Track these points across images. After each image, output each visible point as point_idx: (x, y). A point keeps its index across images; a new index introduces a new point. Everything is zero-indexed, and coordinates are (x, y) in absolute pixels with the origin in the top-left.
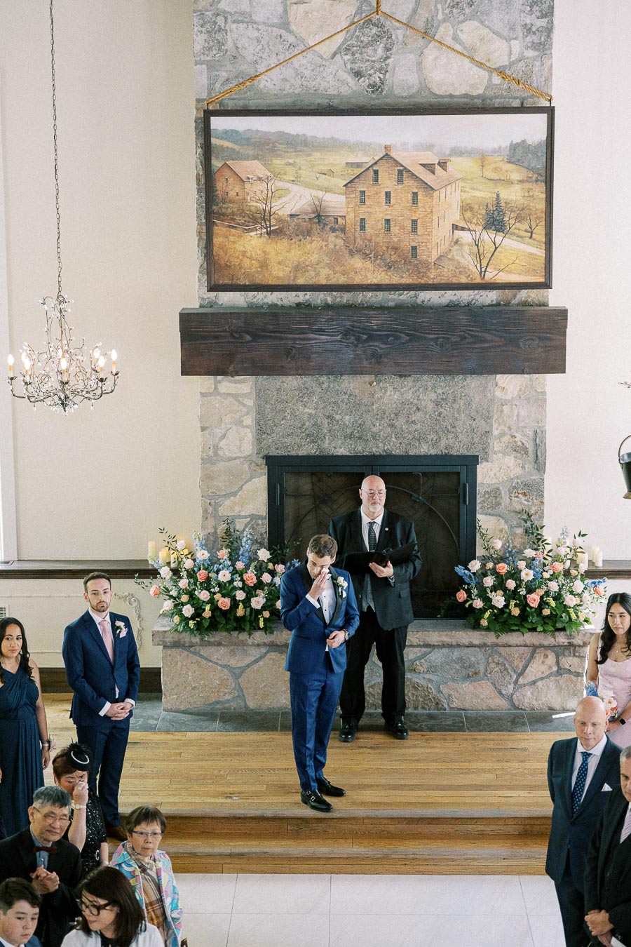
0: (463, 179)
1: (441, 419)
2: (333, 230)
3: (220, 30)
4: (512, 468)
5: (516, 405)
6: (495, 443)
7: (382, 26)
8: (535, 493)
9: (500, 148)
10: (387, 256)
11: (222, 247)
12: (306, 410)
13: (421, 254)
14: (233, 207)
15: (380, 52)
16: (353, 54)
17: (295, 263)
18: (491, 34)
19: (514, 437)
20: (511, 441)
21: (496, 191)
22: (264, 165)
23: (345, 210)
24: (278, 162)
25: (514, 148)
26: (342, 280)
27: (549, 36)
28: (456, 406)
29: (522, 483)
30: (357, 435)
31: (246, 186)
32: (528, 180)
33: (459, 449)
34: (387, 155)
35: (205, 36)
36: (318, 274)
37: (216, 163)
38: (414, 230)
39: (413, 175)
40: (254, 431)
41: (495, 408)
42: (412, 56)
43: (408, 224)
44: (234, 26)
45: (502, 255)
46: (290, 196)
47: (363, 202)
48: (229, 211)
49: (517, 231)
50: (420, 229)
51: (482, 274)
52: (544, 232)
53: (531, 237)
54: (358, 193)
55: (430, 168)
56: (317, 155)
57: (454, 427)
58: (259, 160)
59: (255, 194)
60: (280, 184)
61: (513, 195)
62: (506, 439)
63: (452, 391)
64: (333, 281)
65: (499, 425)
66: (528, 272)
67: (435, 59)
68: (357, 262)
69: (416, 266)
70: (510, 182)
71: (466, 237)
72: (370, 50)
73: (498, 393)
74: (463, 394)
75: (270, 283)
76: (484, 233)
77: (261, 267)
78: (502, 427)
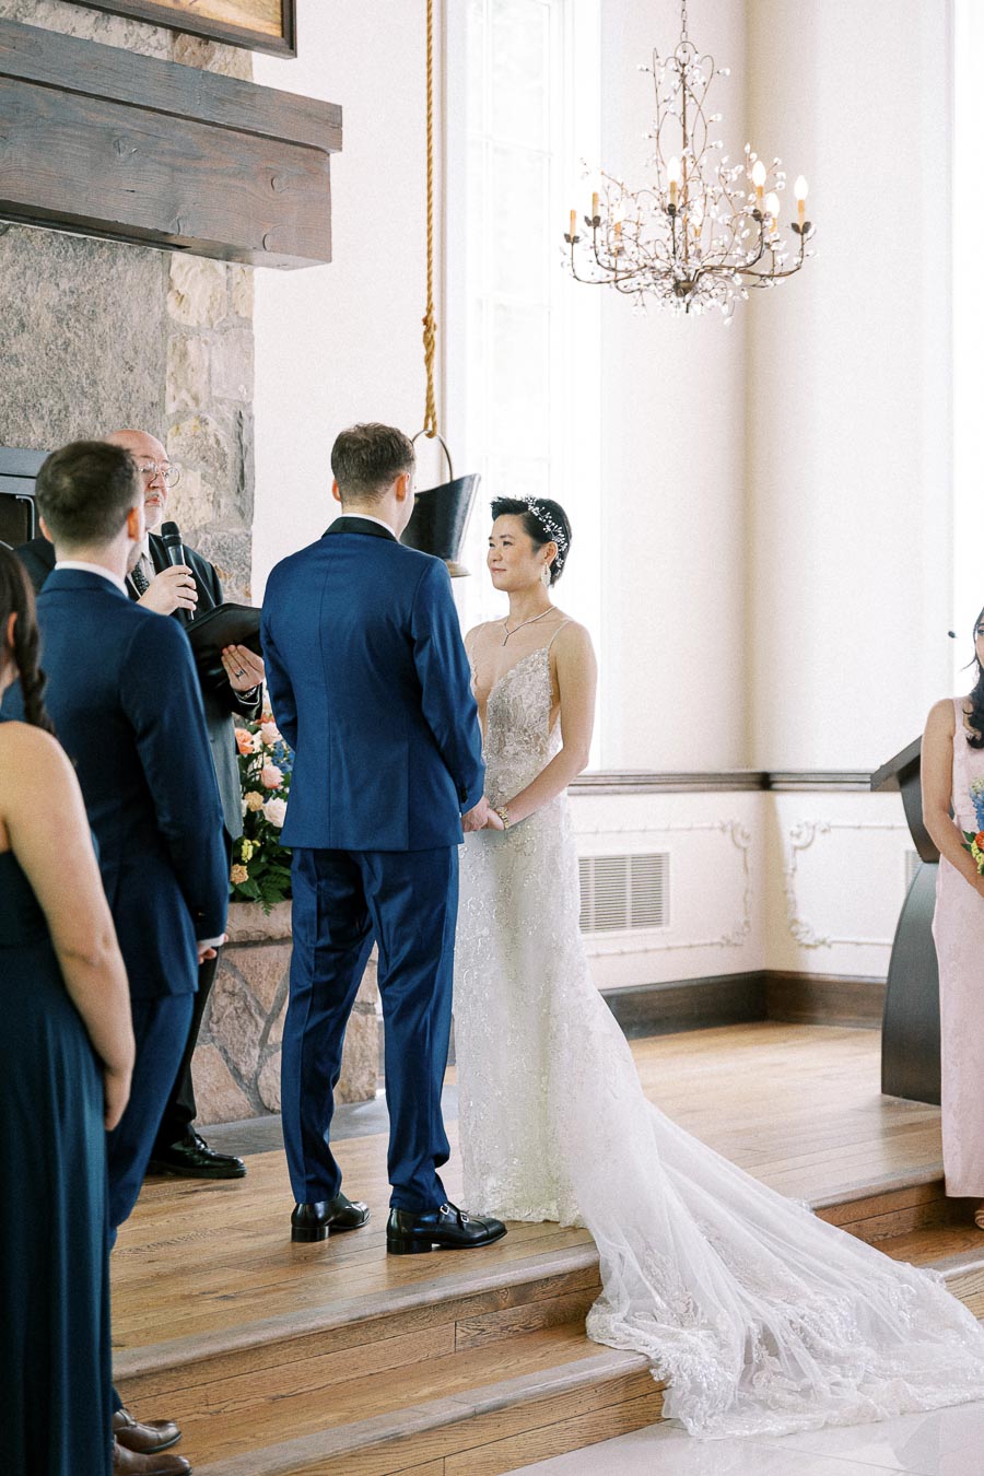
1: (68, 358)
4: (197, 503)
5: (206, 342)
6: (169, 437)
8: (235, 572)
19: (204, 422)
20: (198, 432)
28: (97, 328)
29: (213, 544)
41: (170, 342)
57: (94, 383)
62: (189, 425)
63: (88, 287)
65: (178, 388)
73: (172, 307)
74: (110, 300)
78: (184, 395)
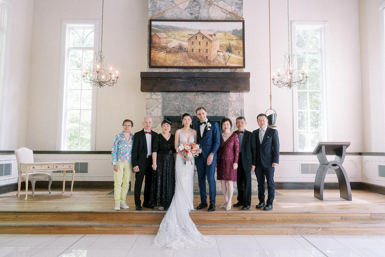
0: (220, 39)
1: (214, 106)
2: (184, 51)
3: (155, 2)
5: (235, 102)
6: (230, 113)
7: (198, 2)
9: (230, 31)
10: (199, 59)
11: (154, 56)
12: (176, 103)
13: (209, 58)
14: (157, 45)
15: (198, 8)
16: (190, 9)
17: (174, 60)
18: (227, 4)
19: (235, 111)
21: (229, 42)
22: (166, 34)
23: (188, 46)
24: (170, 33)
25: (234, 31)
26: (187, 65)
27: (242, 5)
28: (219, 102)
30: (191, 110)
31: (161, 39)
32: (238, 39)
33: (220, 114)
34: (199, 32)
35: (151, 4)
36: (180, 63)
37: (153, 33)
38: (207, 52)
39: (206, 37)
40: (161, 109)
41: (230, 103)
42: (206, 10)
43: (205, 50)
44: (159, 2)
45: (231, 59)
46: (173, 42)
47: (193, 44)
48: (156, 46)
49: (235, 53)
50: (208, 52)
51: (226, 64)
52: (242, 53)
53: (239, 54)
54: (191, 42)
55: (211, 36)
56: (180, 32)
57: (218, 108)
58: (165, 33)
59: (163, 42)
60: (170, 39)
61: (234, 43)
62: (233, 112)
63: (217, 98)
64: (184, 65)
65: (231, 108)
66: (238, 64)
67: (212, 10)
68: (191, 60)
69: (208, 61)
70: (233, 40)
71: (221, 54)
72: (195, 8)
73: (230, 99)
74: (221, 99)
75: (167, 65)
76: (226, 53)
77: (164, 61)
78: (232, 108)
